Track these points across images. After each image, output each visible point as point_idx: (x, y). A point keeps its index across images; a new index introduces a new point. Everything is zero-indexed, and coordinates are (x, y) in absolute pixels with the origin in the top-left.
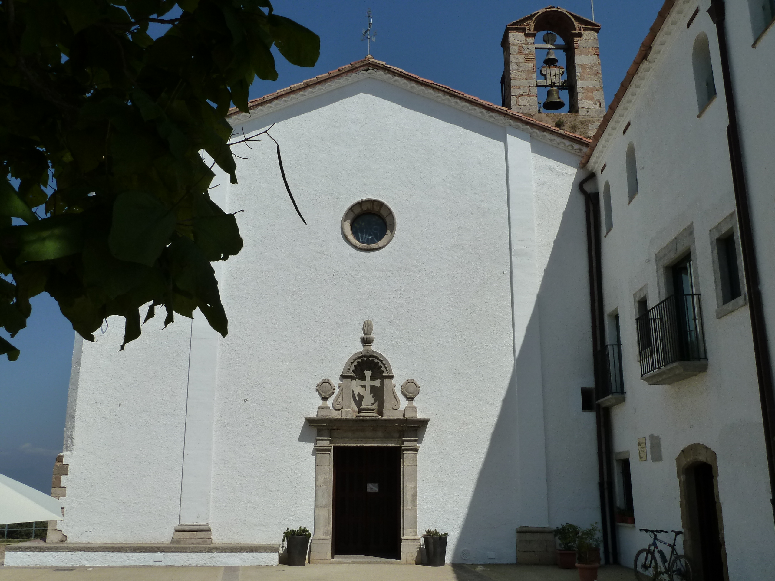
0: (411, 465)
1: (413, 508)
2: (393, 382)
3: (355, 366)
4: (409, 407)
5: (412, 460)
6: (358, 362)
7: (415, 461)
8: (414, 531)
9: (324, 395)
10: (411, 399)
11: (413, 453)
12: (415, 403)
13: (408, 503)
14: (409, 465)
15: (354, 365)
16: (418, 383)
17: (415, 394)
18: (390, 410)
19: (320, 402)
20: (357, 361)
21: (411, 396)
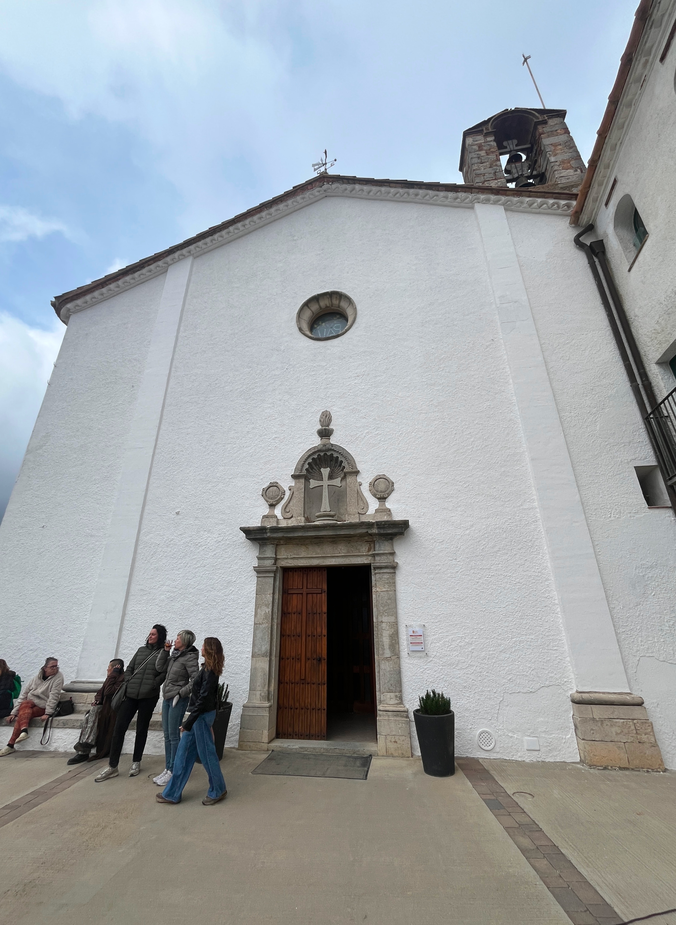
0: (386, 589)
1: (393, 658)
2: (359, 479)
3: (309, 464)
4: (380, 509)
5: (387, 583)
6: (313, 459)
7: (393, 584)
8: (396, 696)
9: (271, 501)
10: (382, 499)
11: (388, 573)
12: (388, 504)
13: (384, 649)
14: (384, 590)
15: (307, 463)
16: (392, 478)
17: (387, 492)
18: (354, 515)
19: (265, 510)
20: (312, 457)
21: (382, 496)
